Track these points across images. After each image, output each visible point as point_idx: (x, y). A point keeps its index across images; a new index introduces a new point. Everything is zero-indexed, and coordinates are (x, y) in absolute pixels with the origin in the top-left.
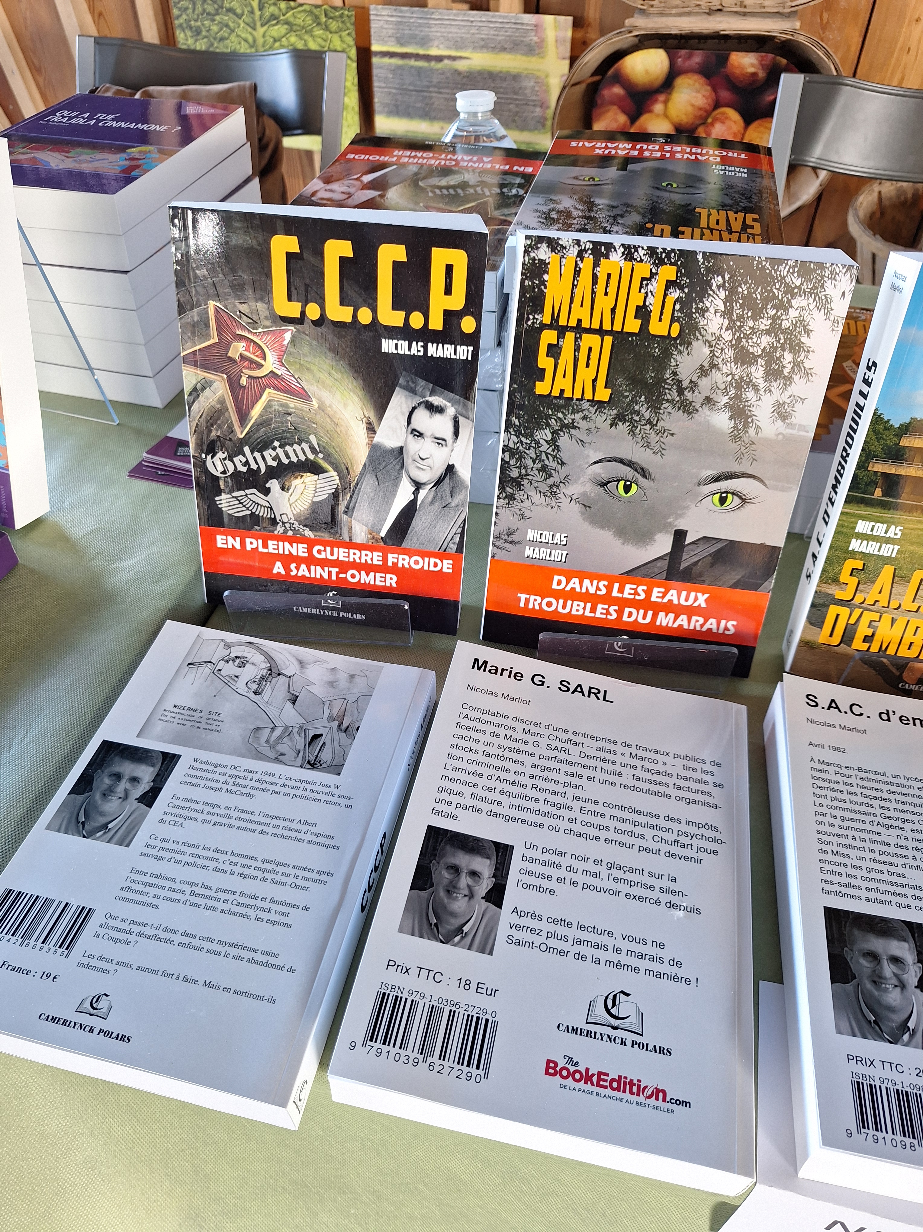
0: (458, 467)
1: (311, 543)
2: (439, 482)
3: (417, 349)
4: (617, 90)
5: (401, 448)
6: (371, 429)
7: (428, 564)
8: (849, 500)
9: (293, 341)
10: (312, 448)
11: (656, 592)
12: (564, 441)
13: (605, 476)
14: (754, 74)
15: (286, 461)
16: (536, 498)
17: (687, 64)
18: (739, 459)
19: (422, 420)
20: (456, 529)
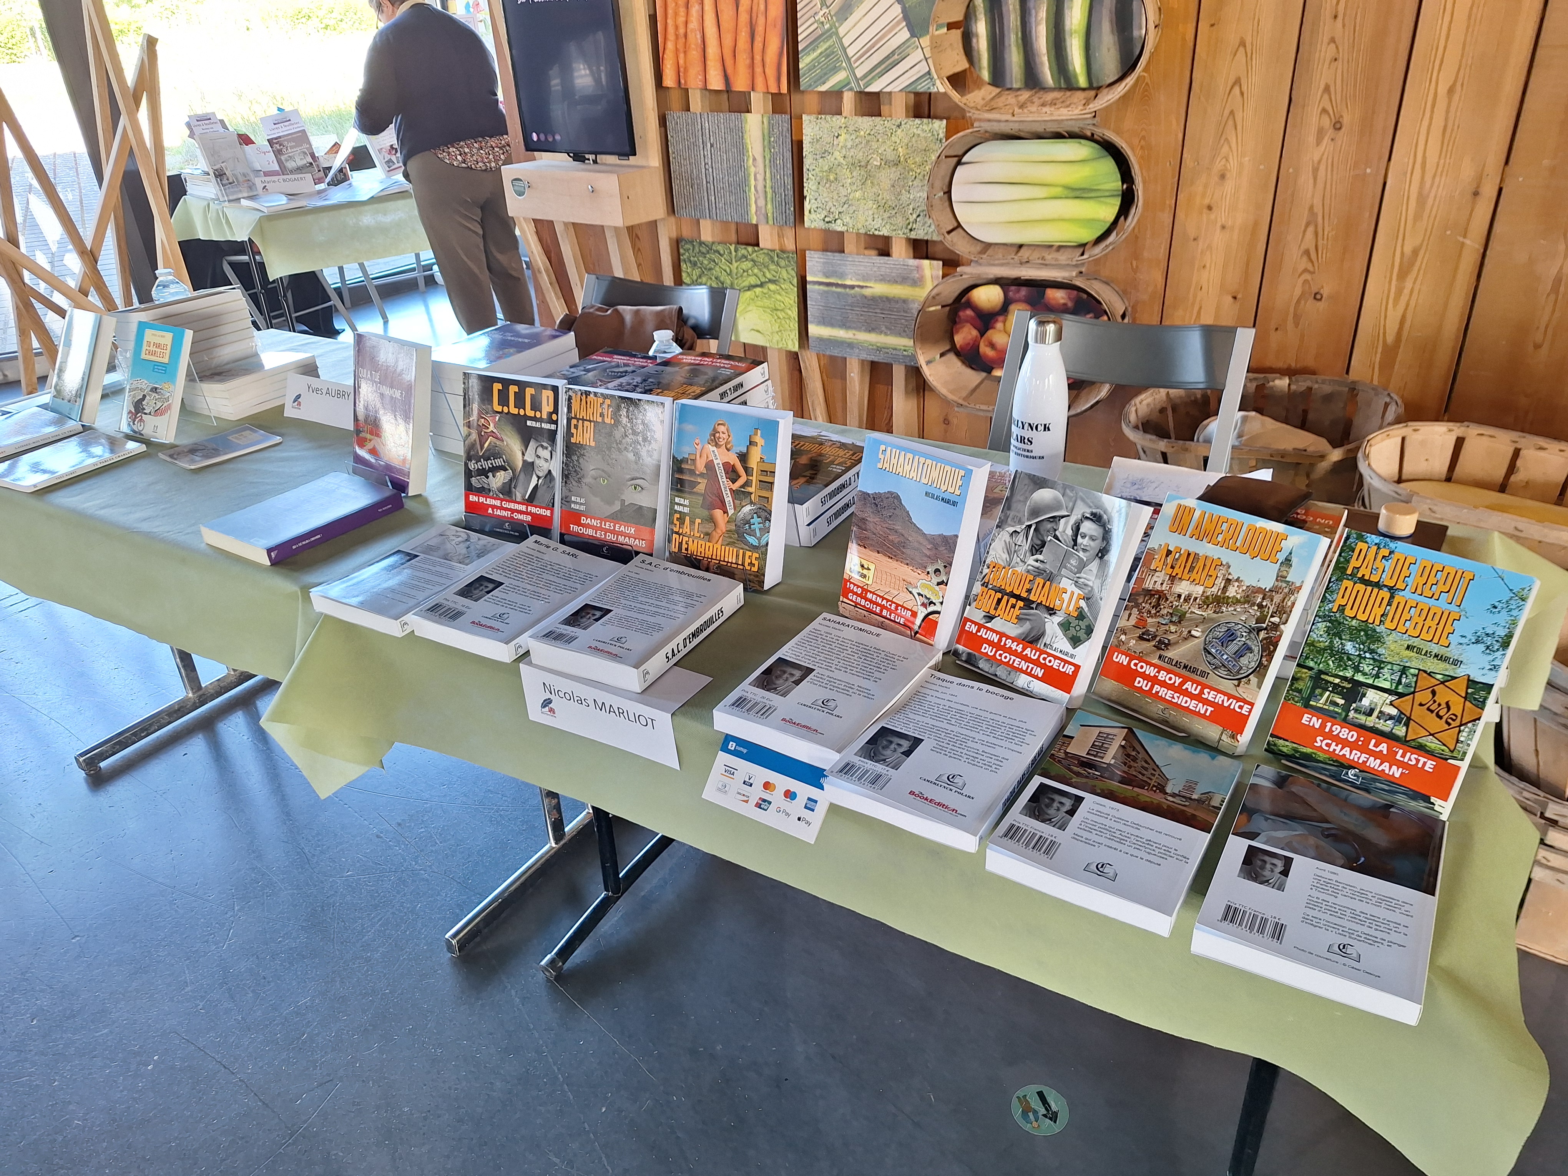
1: (502, 500)
2: (546, 477)
3: (538, 425)
4: (969, 312)
5: (533, 463)
6: (523, 454)
8: (671, 489)
9: (499, 420)
10: (504, 461)
12: (581, 460)
13: (596, 476)
14: (1065, 304)
15: (495, 465)
16: (574, 483)
17: (1017, 296)
18: (638, 472)
19: (541, 452)
20: (551, 497)
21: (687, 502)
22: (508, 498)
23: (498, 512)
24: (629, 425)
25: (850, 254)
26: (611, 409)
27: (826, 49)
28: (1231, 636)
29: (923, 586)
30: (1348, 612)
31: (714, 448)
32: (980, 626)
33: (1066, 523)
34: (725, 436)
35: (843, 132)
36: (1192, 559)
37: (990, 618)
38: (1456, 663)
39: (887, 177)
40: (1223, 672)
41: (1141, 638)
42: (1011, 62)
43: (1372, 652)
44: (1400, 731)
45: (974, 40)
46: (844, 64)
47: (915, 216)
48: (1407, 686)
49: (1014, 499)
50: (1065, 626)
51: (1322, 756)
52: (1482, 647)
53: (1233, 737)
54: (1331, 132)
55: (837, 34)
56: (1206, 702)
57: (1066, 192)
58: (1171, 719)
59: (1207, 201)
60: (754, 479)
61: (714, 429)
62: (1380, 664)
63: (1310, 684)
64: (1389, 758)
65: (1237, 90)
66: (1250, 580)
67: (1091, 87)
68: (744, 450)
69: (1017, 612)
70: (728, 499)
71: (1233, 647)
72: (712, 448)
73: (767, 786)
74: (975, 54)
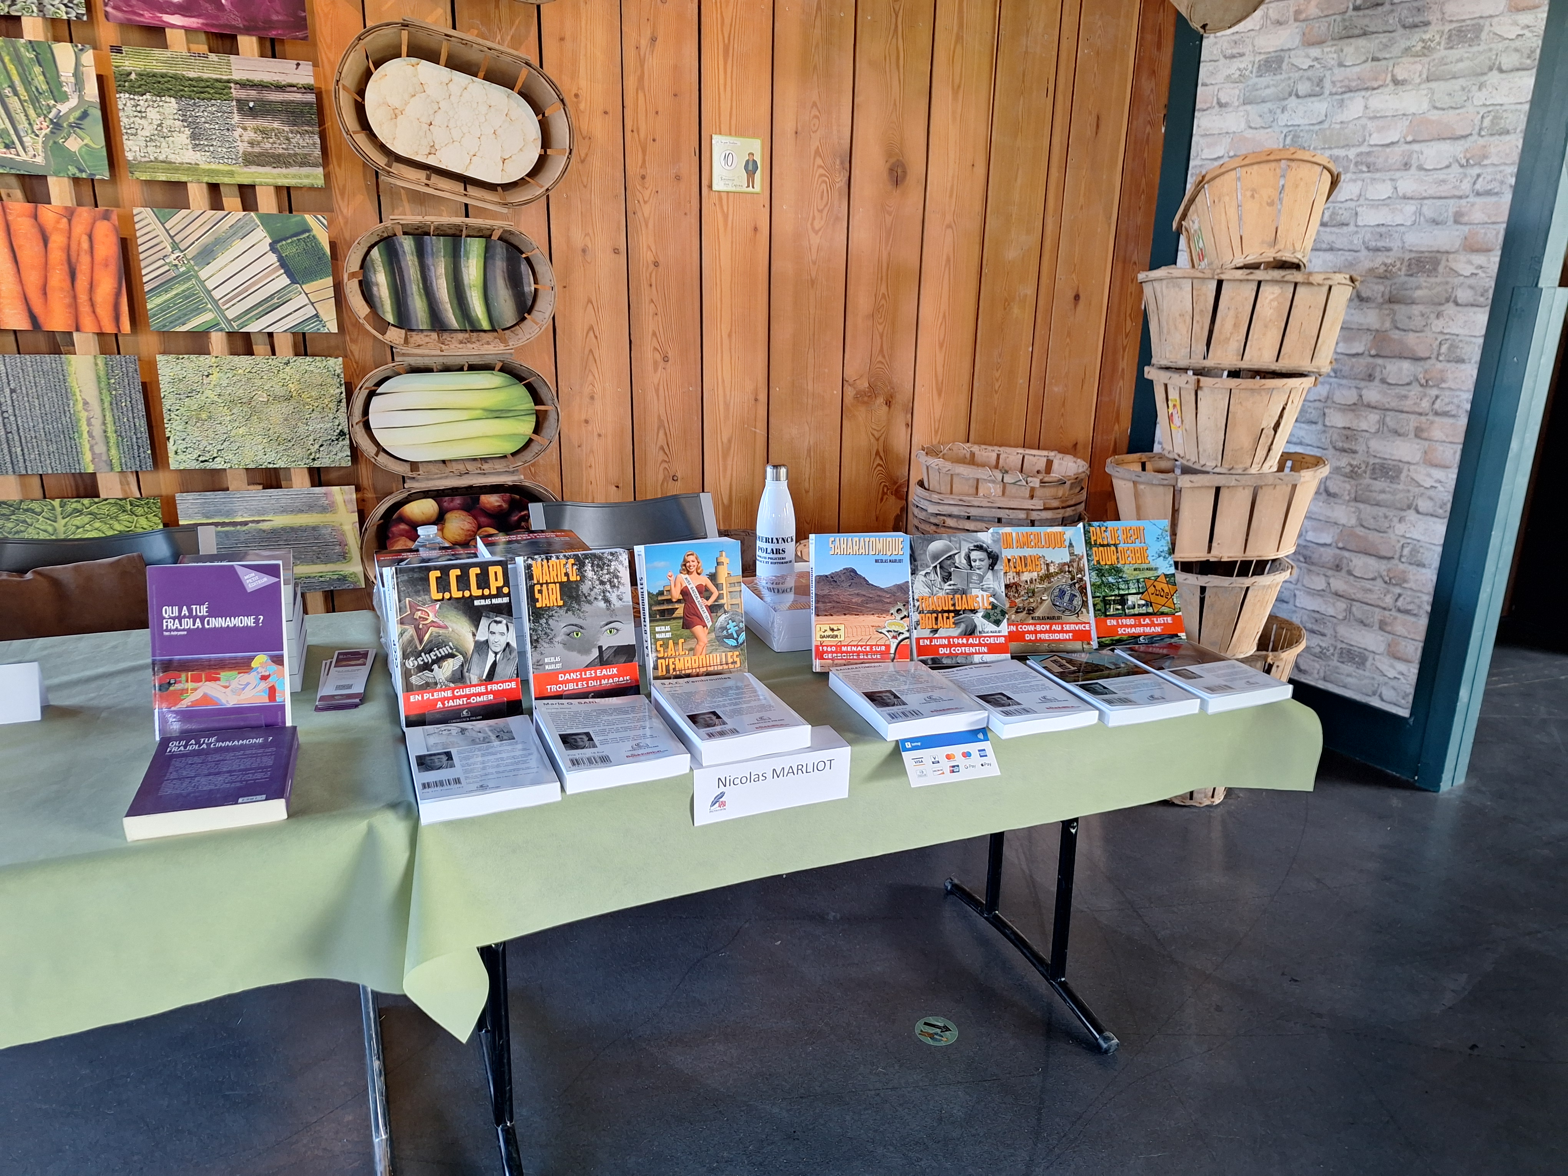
0: (511, 643)
1: (453, 690)
2: (504, 650)
3: (488, 602)
4: (403, 527)
5: (487, 641)
6: (474, 635)
7: (506, 686)
8: (651, 621)
9: (440, 607)
10: (451, 648)
11: (598, 672)
12: (551, 622)
13: (568, 632)
14: (500, 506)
15: (439, 655)
16: (545, 645)
17: (452, 505)
18: (611, 616)
19: (494, 627)
20: (515, 668)
21: (668, 628)
22: (460, 685)
23: (451, 703)
24: (595, 577)
25: (238, 490)
26: (575, 567)
27: (183, 292)
28: (1062, 593)
29: (890, 624)
30: (1102, 563)
31: (687, 576)
32: (931, 639)
33: (960, 557)
34: (695, 563)
35: (215, 371)
36: (1023, 560)
37: (935, 631)
38: (1156, 569)
39: (277, 413)
40: (1067, 613)
41: (1017, 612)
42: (415, 308)
43: (1121, 577)
44: (1150, 610)
45: (377, 291)
46: (209, 306)
47: (317, 446)
48: (1143, 587)
49: (916, 554)
50: (987, 616)
51: (1125, 637)
52: (1162, 558)
53: (1089, 644)
54: (662, 364)
55: (196, 277)
56: (1067, 632)
57: (486, 414)
58: (1054, 649)
59: (583, 417)
60: (724, 592)
61: (685, 560)
62: (1126, 582)
63: (1102, 604)
64: (1153, 625)
65: (591, 334)
66: (1058, 561)
67: (493, 330)
68: (713, 571)
69: (952, 620)
70: (705, 614)
71: (1066, 598)
72: (684, 576)
73: (948, 757)
74: (377, 301)
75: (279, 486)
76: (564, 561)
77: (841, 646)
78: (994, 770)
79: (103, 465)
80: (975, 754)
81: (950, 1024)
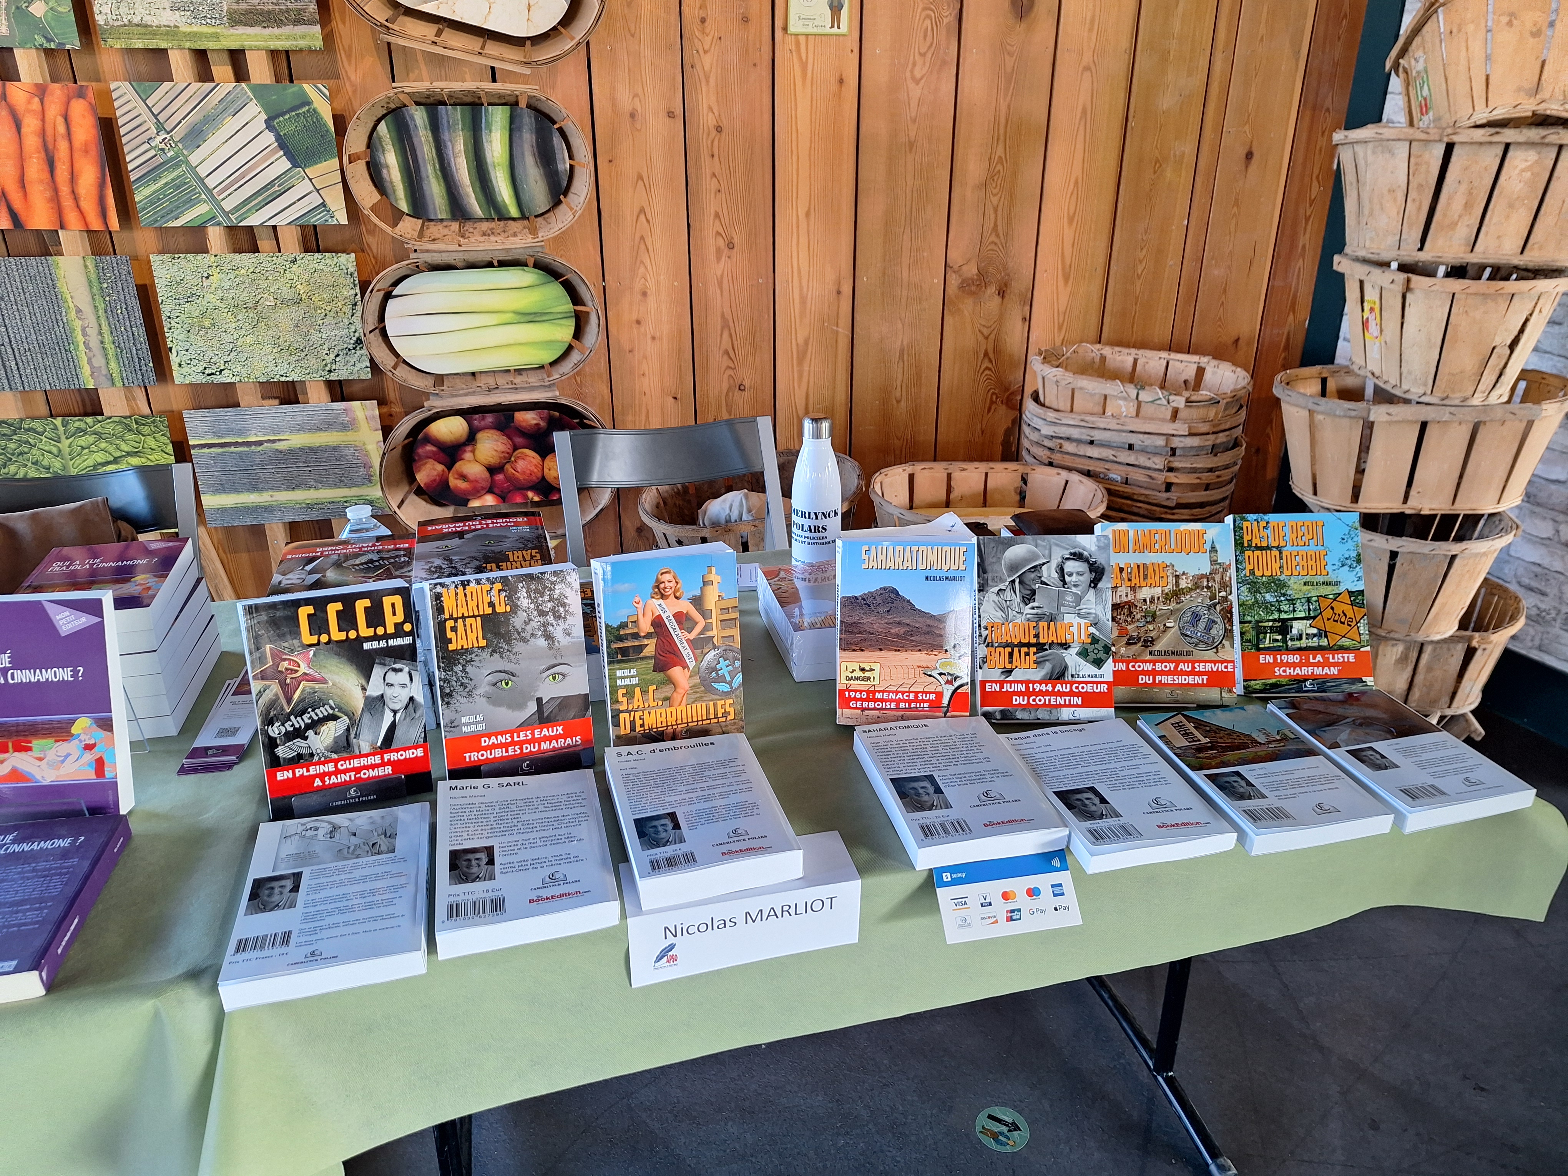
0: (415, 697)
1: (336, 762)
2: (406, 707)
3: (383, 644)
4: (430, 448)
5: (382, 695)
6: (364, 689)
7: (409, 754)
8: (609, 663)
9: (314, 655)
10: (332, 708)
11: (537, 732)
12: (469, 668)
13: (494, 681)
14: (537, 424)
15: (316, 718)
16: (462, 700)
17: (483, 423)
18: (555, 658)
19: (392, 677)
20: (421, 730)
21: (634, 672)
22: (345, 755)
23: (334, 780)
24: (532, 606)
25: (248, 407)
26: (503, 594)
27: (173, 180)
28: (1196, 617)
29: (943, 664)
30: (1258, 573)
31: (661, 601)
32: (1002, 683)
33: (1049, 569)
34: (673, 584)
35: (214, 271)
36: (1143, 570)
37: (1009, 672)
38: (1337, 583)
39: (286, 318)
40: (1202, 646)
41: (1128, 644)
42: (432, 193)
43: (1284, 595)
44: (1324, 642)
45: (385, 172)
46: (203, 196)
47: (332, 356)
48: (1315, 610)
49: (987, 562)
50: (1083, 654)
51: (1284, 681)
52: (1346, 568)
53: (1230, 691)
54: (726, 250)
55: (187, 162)
56: (1200, 674)
57: (518, 318)
58: (1180, 698)
59: (634, 317)
60: (714, 620)
61: (657, 580)
62: (1292, 602)
63: (1254, 633)
64: (1326, 664)
65: (642, 217)
66: (1193, 571)
67: (524, 217)
68: (698, 593)
69: (1033, 658)
70: (686, 652)
71: (1202, 625)
72: (656, 602)
73: (1006, 896)
74: (387, 185)
75: (297, 402)
76: (487, 587)
77: (874, 692)
78: (1073, 918)
79: (103, 379)
80: (1046, 892)
81: (1021, 1122)
